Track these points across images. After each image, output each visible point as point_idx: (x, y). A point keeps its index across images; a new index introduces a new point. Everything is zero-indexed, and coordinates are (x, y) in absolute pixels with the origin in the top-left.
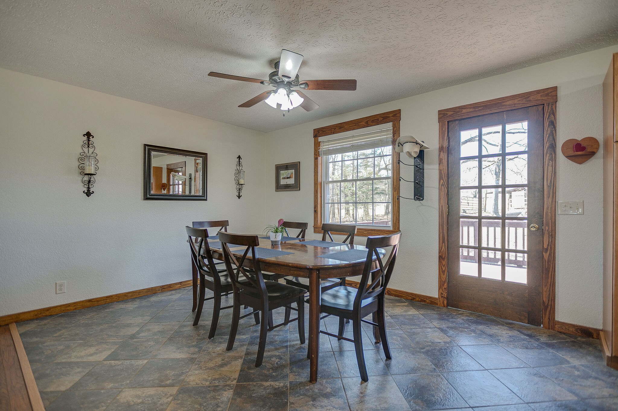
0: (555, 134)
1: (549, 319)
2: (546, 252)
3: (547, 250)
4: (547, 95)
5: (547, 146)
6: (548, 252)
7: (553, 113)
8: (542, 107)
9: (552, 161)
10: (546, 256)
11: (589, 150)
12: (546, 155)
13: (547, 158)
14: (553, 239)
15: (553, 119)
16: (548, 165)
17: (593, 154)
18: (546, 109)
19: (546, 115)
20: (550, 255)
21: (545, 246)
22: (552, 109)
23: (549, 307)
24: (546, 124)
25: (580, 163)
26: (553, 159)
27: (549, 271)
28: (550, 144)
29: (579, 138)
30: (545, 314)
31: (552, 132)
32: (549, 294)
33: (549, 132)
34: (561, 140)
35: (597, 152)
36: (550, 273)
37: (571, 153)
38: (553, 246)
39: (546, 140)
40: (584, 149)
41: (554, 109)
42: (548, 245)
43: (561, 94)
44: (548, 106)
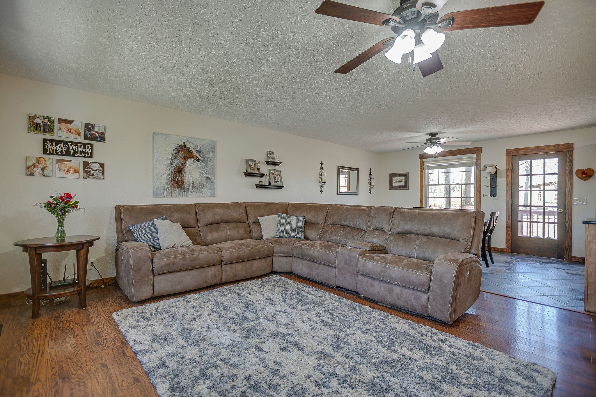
0: (572, 166)
1: (568, 255)
2: (567, 223)
3: (567, 222)
4: (568, 146)
5: (568, 172)
6: (568, 223)
7: (571, 155)
8: (565, 152)
9: (571, 179)
10: (567, 225)
11: (589, 175)
12: (567, 176)
13: (568, 177)
14: (571, 216)
15: (571, 158)
16: (568, 181)
17: (591, 176)
18: (567, 153)
19: (568, 157)
20: (569, 224)
21: (567, 220)
22: (571, 153)
23: (569, 249)
24: (568, 161)
25: (585, 180)
26: (571, 178)
27: (568, 232)
28: (570, 171)
29: (585, 169)
30: (566, 253)
31: (570, 164)
32: (569, 243)
33: (569, 164)
34: (575, 170)
35: (593, 175)
36: (569, 233)
37: (580, 175)
38: (571, 220)
39: (567, 169)
40: (586, 174)
41: (572, 154)
42: (568, 220)
43: (575, 146)
44: (569, 152)
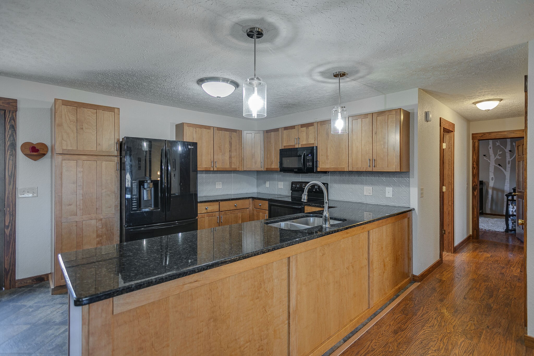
0: (15, 136)
1: (10, 281)
2: (8, 229)
3: (8, 226)
4: (9, 103)
5: (8, 144)
6: (10, 228)
7: (14, 119)
8: (3, 112)
9: (13, 157)
10: (7, 231)
11: (41, 152)
12: (8, 151)
13: (9, 153)
14: (14, 217)
15: (13, 124)
16: (9, 159)
17: (44, 155)
18: (7, 114)
19: (8, 120)
20: (11, 230)
21: (7, 224)
22: (13, 116)
23: (11, 271)
24: (8, 127)
25: (35, 160)
26: (14, 155)
27: (10, 243)
28: (11, 143)
29: (35, 142)
30: (7, 278)
31: (12, 134)
32: (11, 261)
33: (10, 133)
34: (19, 144)
35: (46, 154)
36: (11, 245)
37: (28, 152)
38: (14, 223)
39: (7, 139)
40: (37, 151)
41: (14, 116)
42: (9, 222)
43: (20, 106)
44: (9, 112)
